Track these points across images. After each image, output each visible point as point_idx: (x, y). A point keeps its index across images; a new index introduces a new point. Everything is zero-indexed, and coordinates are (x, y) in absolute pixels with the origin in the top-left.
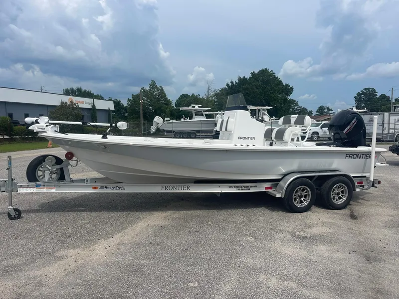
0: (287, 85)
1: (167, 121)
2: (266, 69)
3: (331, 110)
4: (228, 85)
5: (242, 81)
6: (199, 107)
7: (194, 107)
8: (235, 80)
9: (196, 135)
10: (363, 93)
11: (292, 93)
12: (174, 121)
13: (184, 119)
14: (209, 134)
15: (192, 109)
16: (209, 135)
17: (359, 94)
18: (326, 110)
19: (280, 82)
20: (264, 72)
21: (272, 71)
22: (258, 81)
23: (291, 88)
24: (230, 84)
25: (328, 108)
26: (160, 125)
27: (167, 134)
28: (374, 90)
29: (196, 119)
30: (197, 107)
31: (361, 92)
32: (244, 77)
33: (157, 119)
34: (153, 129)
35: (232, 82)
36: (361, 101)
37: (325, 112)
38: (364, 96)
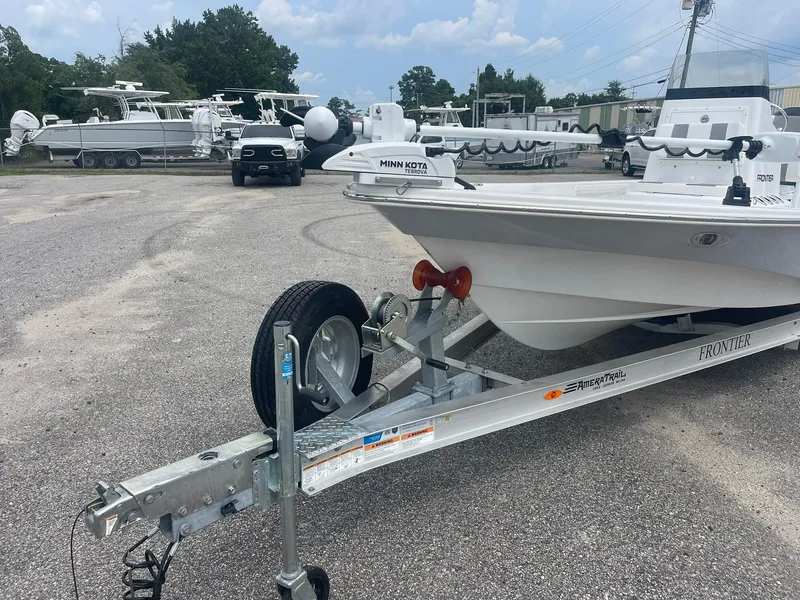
0: (285, 49)
1: (49, 122)
2: (237, 7)
3: (352, 107)
4: (148, 37)
5: (184, 31)
6: (137, 88)
7: (123, 87)
8: (167, 27)
9: (139, 161)
10: (414, 77)
11: (295, 68)
12: (69, 123)
13: (101, 119)
14: (181, 157)
15: (119, 94)
16: (182, 161)
17: (406, 78)
18: (343, 107)
19: (269, 42)
20: (232, 15)
21: (250, 13)
22: (221, 34)
23: (294, 55)
24: (155, 36)
25: (347, 103)
26: (33, 135)
27: (58, 158)
28: (430, 71)
29: (133, 118)
30: (130, 87)
31: (409, 74)
32: (187, 22)
33: (21, 118)
34: (13, 145)
35: (158, 31)
36: (410, 91)
37: (341, 110)
38: (415, 81)
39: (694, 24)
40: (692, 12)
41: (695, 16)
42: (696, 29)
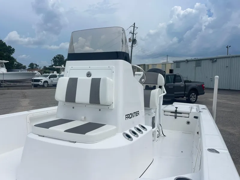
3: (38, 66)
17: (55, 58)
18: (35, 66)
25: (36, 65)
28: (63, 56)
36: (56, 62)
37: (34, 67)
38: (58, 59)
39: (132, 47)
40: (131, 43)
41: (132, 44)
42: (133, 48)
